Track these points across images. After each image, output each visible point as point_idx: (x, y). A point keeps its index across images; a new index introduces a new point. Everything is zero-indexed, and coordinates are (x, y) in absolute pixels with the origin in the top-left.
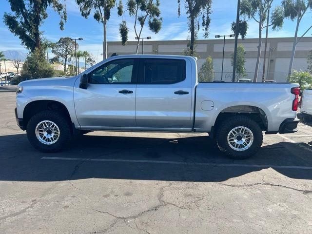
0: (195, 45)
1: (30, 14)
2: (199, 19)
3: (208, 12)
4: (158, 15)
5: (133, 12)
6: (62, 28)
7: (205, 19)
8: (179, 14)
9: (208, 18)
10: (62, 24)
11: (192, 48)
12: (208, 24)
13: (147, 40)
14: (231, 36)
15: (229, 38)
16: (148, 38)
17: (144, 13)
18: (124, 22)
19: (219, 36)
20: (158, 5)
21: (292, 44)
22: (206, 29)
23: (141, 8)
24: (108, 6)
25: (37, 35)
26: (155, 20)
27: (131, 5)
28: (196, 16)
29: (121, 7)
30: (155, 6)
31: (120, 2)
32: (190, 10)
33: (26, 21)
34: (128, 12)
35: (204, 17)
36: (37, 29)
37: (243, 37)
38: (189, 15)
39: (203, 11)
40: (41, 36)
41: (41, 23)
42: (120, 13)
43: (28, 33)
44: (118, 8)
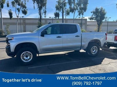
0: (41, 20)
2: (42, 11)
3: (45, 9)
4: (26, 8)
5: (14, 6)
7: (45, 11)
8: (34, 8)
9: (45, 10)
11: (40, 21)
12: (45, 13)
13: (22, 18)
14: (54, 17)
15: (54, 18)
16: (22, 17)
17: (19, 7)
18: (10, 10)
19: (50, 17)
20: (25, 4)
21: (73, 21)
22: (45, 15)
23: (18, 5)
24: (2, 3)
26: (24, 10)
27: (13, 3)
28: (41, 10)
29: (8, 3)
30: (24, 4)
31: (8, 1)
32: (39, 7)
34: (12, 6)
35: (44, 10)
37: (58, 18)
38: (38, 9)
39: (43, 8)
42: (8, 6)
44: (7, 4)
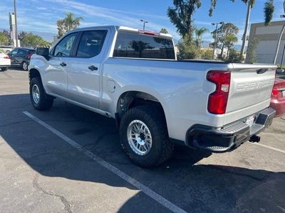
1: (186, 6)
6: (210, 15)
10: (211, 11)
25: (188, 23)
33: (182, 12)
36: (189, 18)
40: (192, 24)
41: (193, 12)
43: (182, 22)
